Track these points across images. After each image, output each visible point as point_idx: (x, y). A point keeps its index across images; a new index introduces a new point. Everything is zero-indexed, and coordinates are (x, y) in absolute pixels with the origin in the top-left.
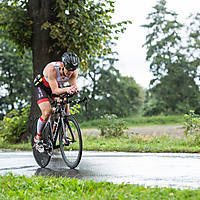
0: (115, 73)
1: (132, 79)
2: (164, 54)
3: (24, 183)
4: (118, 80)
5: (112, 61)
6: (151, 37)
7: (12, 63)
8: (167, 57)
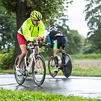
0: (66, 28)
1: (76, 31)
2: (96, 16)
3: (10, 94)
4: (68, 32)
5: (64, 20)
6: (89, 6)
7: (4, 21)
8: (98, 18)
